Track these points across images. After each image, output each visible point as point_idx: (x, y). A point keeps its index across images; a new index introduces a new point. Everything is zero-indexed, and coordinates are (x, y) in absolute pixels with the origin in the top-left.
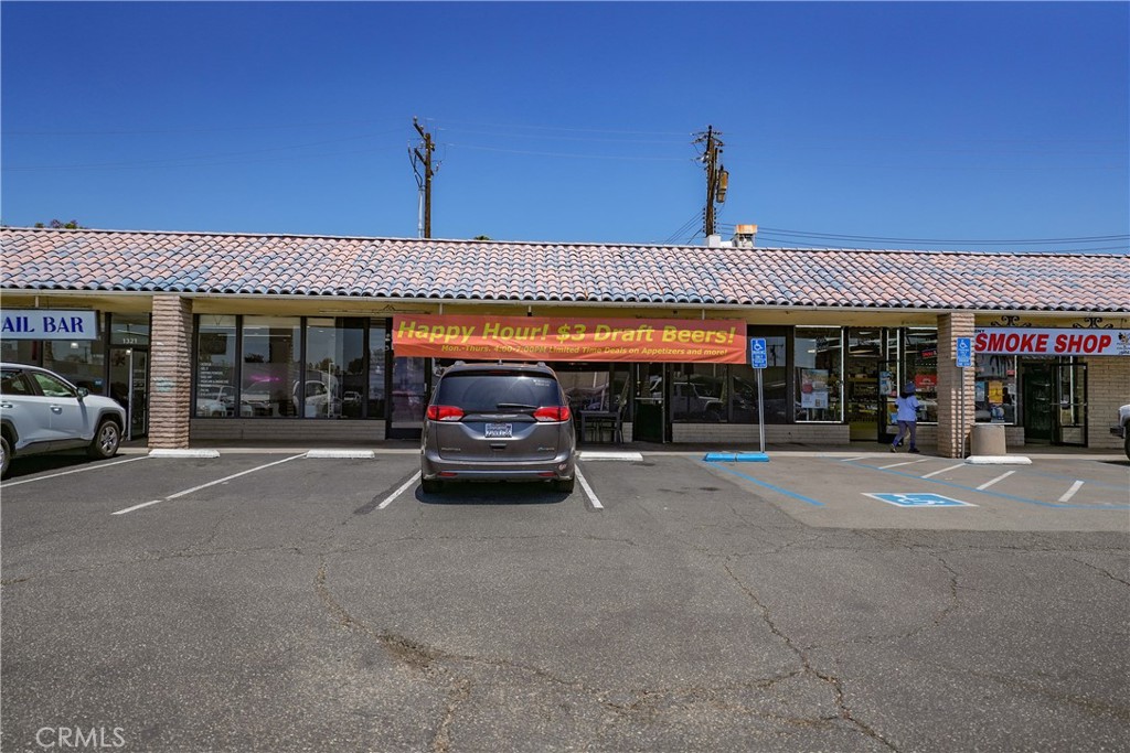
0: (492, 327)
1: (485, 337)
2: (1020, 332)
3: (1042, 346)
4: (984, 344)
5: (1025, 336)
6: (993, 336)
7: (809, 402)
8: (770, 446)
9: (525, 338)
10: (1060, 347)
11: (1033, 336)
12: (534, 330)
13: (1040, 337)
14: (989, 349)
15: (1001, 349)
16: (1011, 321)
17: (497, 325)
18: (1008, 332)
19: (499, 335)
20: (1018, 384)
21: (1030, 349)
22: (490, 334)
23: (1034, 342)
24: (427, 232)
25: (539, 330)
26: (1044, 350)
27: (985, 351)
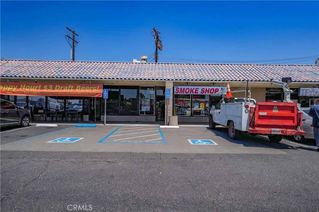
0: (23, 86)
1: (21, 89)
2: (190, 87)
3: (196, 92)
4: (178, 91)
5: (191, 89)
6: (181, 89)
7: (144, 109)
8: (107, 122)
9: (33, 89)
10: (202, 92)
11: (194, 89)
12: (36, 87)
13: (196, 89)
14: (180, 93)
15: (184, 93)
16: (187, 84)
17: (25, 85)
18: (186, 87)
19: (25, 88)
20: (209, 104)
21: (193, 93)
22: (22, 88)
23: (194, 91)
24: (73, 59)
25: (38, 87)
26: (197, 93)
27: (179, 93)
